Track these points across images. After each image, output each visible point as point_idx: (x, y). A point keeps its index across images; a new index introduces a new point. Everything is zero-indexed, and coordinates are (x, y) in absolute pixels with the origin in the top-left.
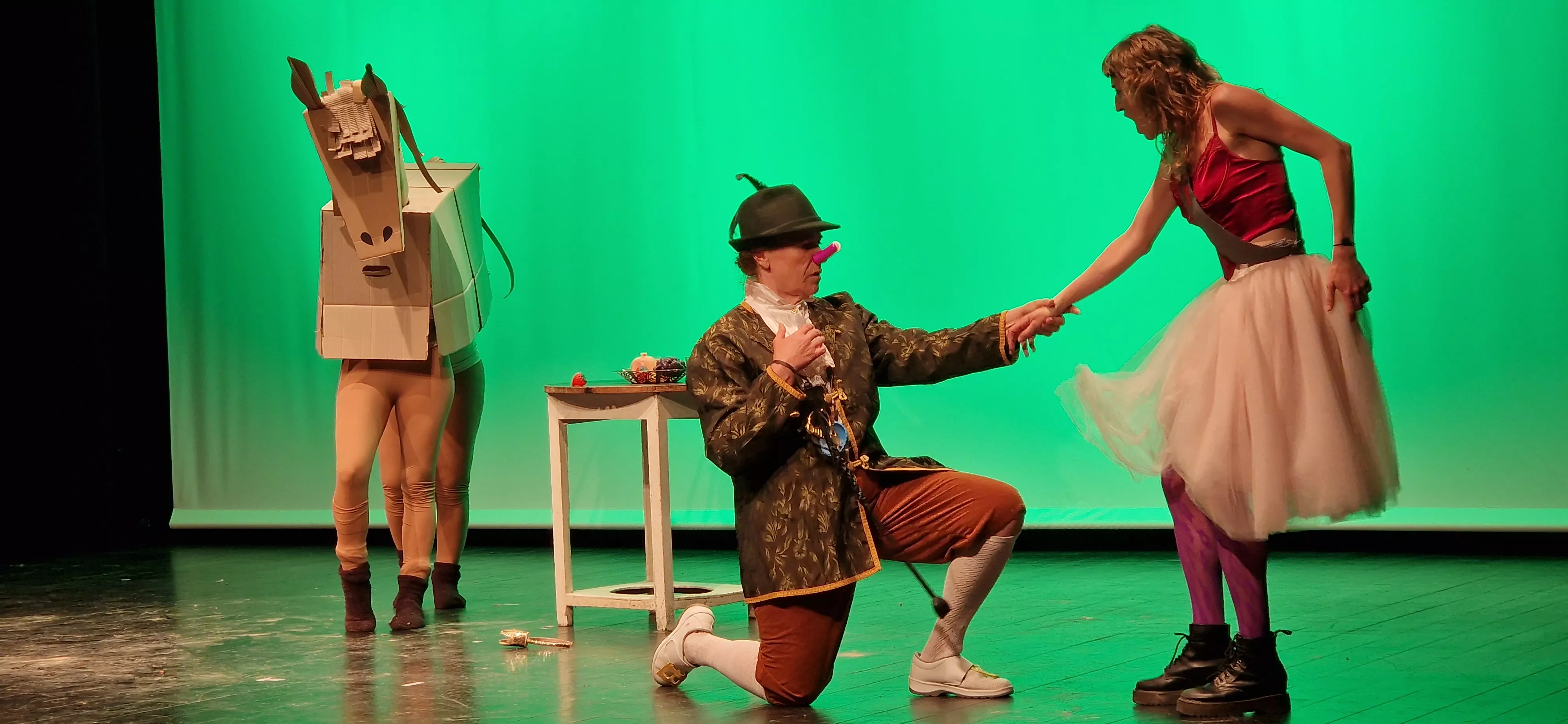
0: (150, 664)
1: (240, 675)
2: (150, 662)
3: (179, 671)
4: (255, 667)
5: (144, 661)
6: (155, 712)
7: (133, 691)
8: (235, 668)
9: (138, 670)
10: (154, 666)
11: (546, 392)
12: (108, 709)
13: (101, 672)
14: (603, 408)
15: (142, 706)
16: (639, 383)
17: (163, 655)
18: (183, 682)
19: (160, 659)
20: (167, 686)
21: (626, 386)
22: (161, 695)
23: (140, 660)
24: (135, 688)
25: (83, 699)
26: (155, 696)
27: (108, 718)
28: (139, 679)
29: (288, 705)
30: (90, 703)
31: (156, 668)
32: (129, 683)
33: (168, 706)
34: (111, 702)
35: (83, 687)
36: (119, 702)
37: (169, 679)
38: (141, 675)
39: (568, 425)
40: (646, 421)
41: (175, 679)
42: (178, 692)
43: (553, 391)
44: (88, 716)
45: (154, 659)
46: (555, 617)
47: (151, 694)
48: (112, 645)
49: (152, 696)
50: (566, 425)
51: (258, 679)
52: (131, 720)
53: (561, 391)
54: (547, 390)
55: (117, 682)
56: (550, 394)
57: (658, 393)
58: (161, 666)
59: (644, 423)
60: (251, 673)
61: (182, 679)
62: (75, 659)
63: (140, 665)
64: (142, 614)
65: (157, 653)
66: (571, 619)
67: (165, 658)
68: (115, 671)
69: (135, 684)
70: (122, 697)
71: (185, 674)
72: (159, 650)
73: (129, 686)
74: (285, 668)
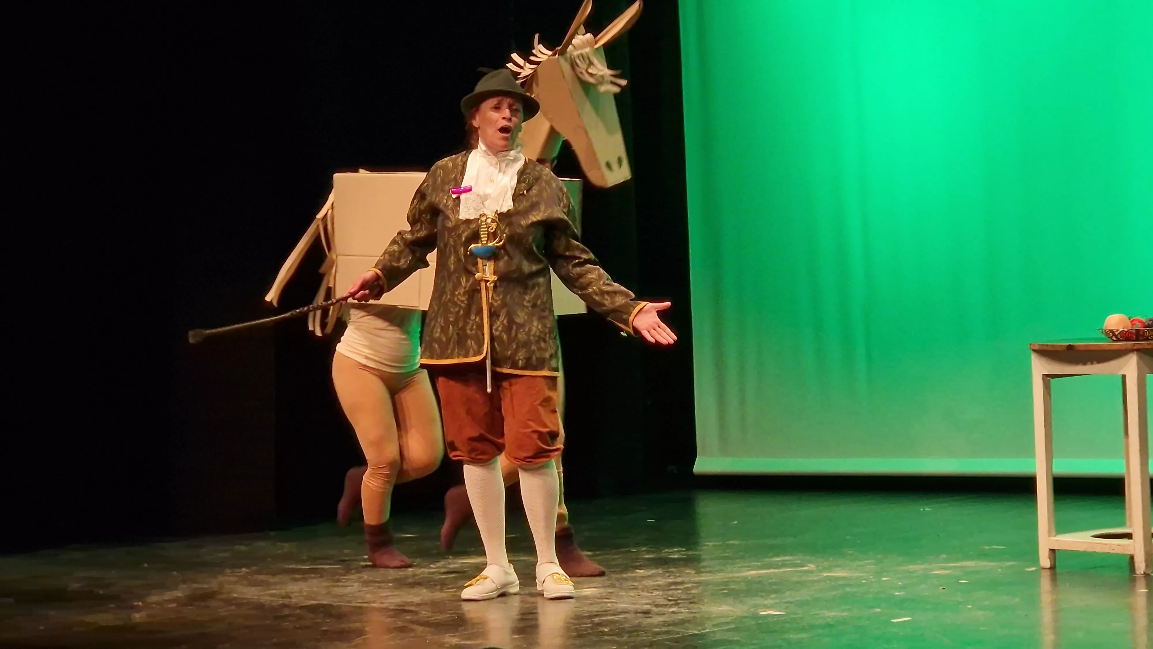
0: (666, 596)
1: (745, 608)
2: (666, 595)
3: (691, 603)
4: (758, 601)
5: (661, 594)
6: (668, 640)
7: (649, 620)
8: (741, 602)
9: (655, 602)
10: (670, 598)
11: (1030, 349)
12: (627, 635)
13: (623, 602)
14: (1085, 364)
15: (658, 634)
16: (1119, 340)
17: (678, 589)
18: (695, 613)
19: (675, 592)
20: (680, 617)
21: (1106, 343)
22: (674, 624)
23: (658, 593)
24: (651, 617)
25: (605, 626)
26: (669, 625)
27: (626, 643)
28: (655, 609)
29: (786, 636)
30: (611, 630)
31: (670, 600)
32: (647, 613)
33: (679, 634)
34: (630, 629)
35: (607, 615)
36: (635, 630)
37: (683, 610)
38: (657, 606)
39: (1051, 379)
40: (1125, 375)
41: (687, 610)
42: (689, 621)
43: (1037, 348)
44: (608, 641)
45: (670, 593)
46: (1038, 560)
47: (666, 623)
48: (634, 579)
49: (666, 625)
50: (1050, 379)
51: (761, 612)
52: (645, 646)
53: (1045, 348)
54: (1032, 347)
55: (637, 612)
56: (1035, 351)
57: (1138, 350)
58: (676, 598)
59: (1124, 377)
60: (755, 606)
61: (694, 611)
62: (602, 590)
63: (657, 597)
64: (663, 551)
65: (673, 587)
66: (1053, 562)
67: (680, 591)
68: (634, 602)
69: (652, 614)
70: (639, 625)
71: (696, 606)
72: (676, 584)
73: (647, 615)
74: (786, 603)
